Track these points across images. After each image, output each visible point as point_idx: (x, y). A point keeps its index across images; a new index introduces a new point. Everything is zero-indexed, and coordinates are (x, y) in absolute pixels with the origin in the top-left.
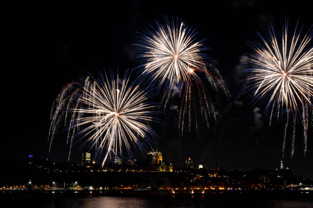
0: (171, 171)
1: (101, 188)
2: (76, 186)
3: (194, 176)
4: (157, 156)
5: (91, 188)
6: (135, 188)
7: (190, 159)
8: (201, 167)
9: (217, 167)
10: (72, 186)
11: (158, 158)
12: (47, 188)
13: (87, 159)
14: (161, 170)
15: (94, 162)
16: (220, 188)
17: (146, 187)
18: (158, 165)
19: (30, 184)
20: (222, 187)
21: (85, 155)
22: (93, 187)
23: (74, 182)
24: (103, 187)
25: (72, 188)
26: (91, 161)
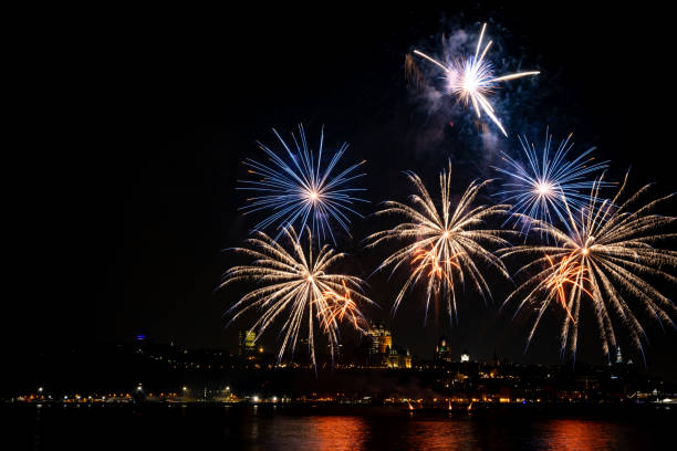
0: (409, 366)
1: (275, 399)
2: (227, 394)
3: (453, 376)
4: (382, 338)
5: (256, 399)
6: (340, 398)
7: (444, 344)
8: (465, 358)
9: (496, 359)
10: (220, 395)
11: (384, 341)
12: (172, 398)
13: (249, 344)
14: (390, 366)
15: (261, 350)
16: (502, 400)
17: (361, 397)
18: (383, 355)
19: (139, 392)
20: (505, 398)
21: (245, 336)
22: (260, 398)
23: (224, 388)
24: (280, 397)
25: (219, 399)
26: (256, 347)
